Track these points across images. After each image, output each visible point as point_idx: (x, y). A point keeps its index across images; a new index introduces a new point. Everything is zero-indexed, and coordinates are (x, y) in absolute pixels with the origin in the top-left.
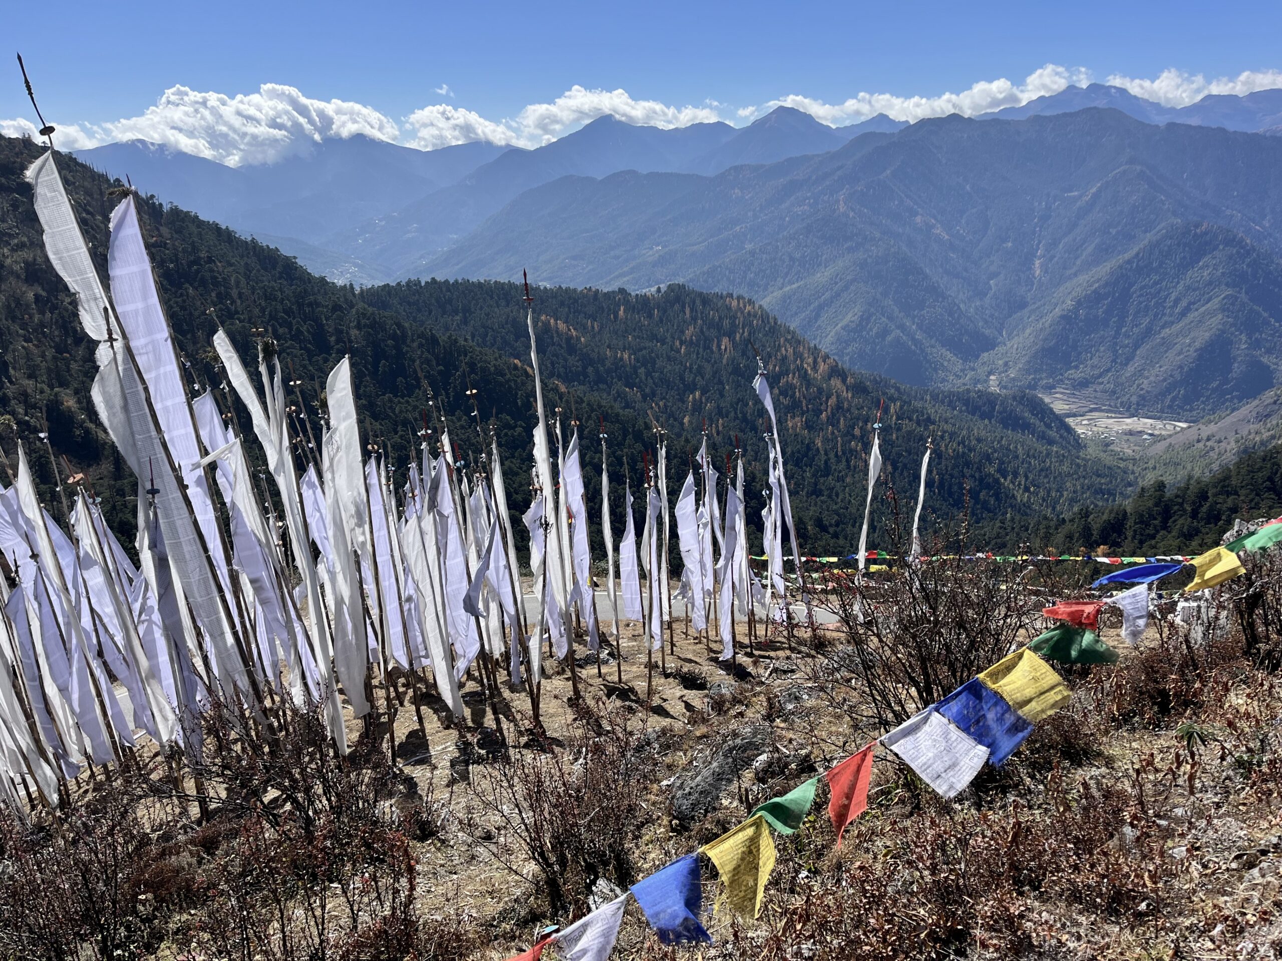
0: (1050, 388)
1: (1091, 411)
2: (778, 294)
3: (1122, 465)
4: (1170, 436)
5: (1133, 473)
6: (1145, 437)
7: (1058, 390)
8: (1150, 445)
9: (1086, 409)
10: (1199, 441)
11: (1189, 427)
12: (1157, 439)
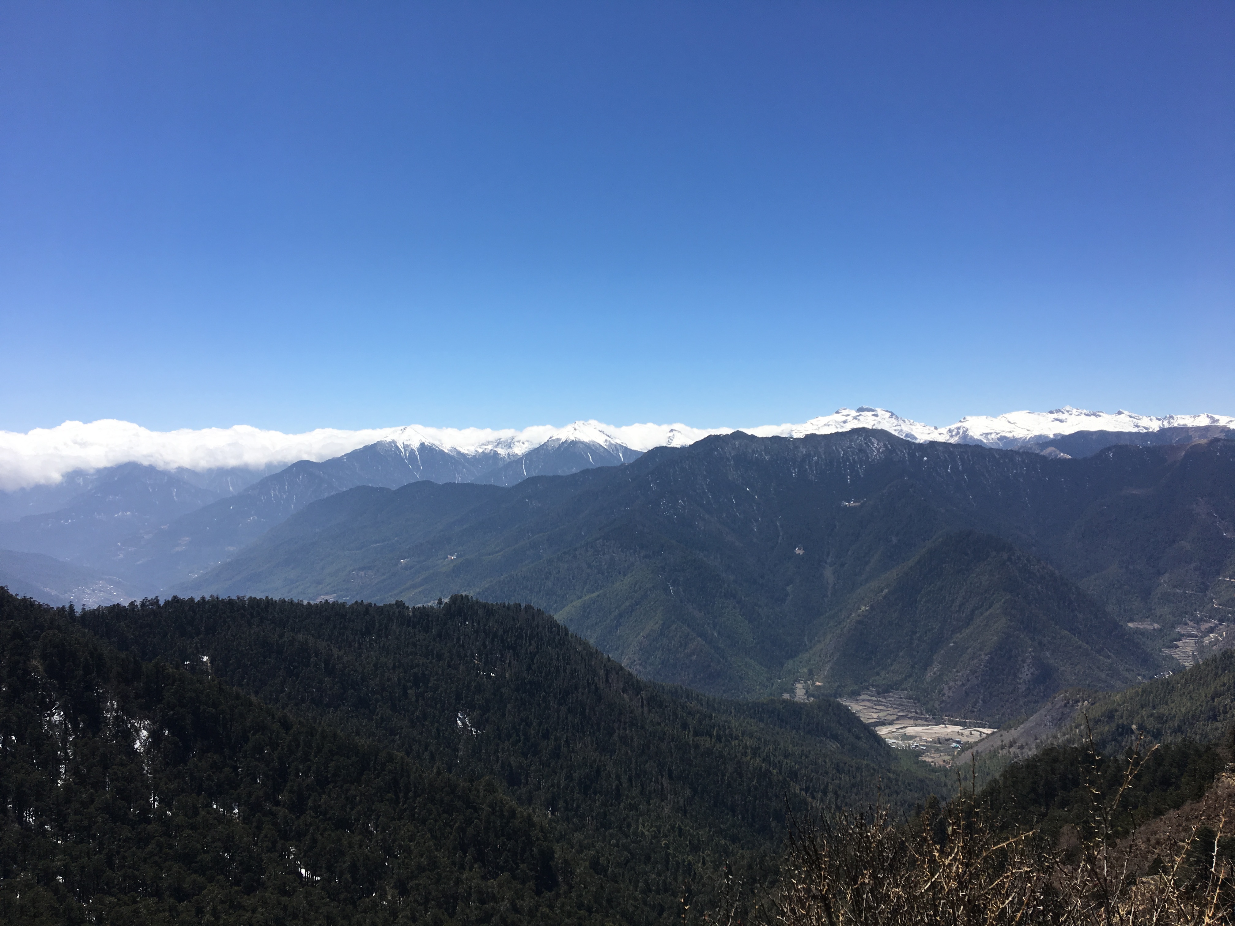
0: (854, 695)
1: (898, 718)
2: (578, 603)
3: (933, 776)
4: (976, 743)
5: (945, 785)
6: (954, 745)
7: (862, 697)
8: (959, 754)
9: (895, 717)
10: (1002, 748)
11: (993, 733)
12: (966, 747)
